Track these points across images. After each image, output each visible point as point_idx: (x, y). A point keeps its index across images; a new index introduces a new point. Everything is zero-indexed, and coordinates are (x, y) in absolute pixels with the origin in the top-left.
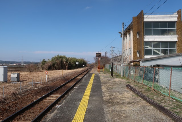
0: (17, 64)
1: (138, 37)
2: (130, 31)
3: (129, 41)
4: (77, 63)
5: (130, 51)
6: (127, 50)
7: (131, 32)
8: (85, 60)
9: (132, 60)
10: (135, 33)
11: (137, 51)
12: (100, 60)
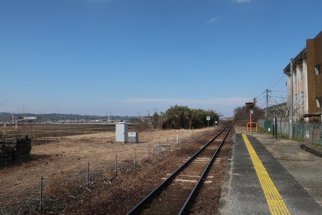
0: (101, 120)
1: (318, 74)
2: (302, 63)
3: (300, 81)
4: (208, 118)
5: (303, 97)
6: (296, 95)
7: (305, 66)
8: (216, 112)
9: (307, 113)
10: (312, 67)
11: (317, 98)
12: (252, 113)
